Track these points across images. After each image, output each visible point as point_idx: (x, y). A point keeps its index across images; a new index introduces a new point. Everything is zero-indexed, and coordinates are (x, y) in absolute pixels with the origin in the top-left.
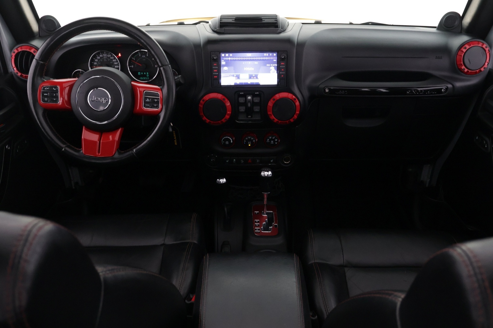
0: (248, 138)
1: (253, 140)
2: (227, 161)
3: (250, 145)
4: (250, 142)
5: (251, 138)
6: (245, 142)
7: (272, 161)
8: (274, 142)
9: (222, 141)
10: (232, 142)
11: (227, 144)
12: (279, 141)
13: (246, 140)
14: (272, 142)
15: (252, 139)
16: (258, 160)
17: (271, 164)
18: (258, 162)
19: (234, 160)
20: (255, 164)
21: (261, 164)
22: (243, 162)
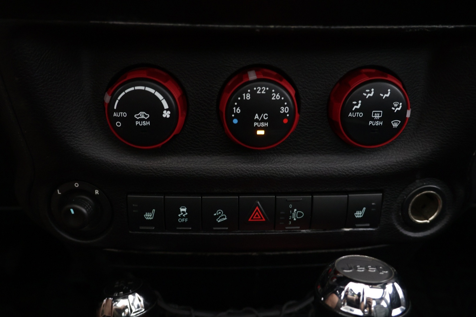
0: (253, 93)
1: (280, 103)
2: (149, 216)
3: (261, 132)
4: (265, 116)
5: (269, 93)
6: (237, 116)
7: (359, 214)
8: (389, 116)
9: (118, 110)
10: (166, 114)
11: (145, 123)
12: (408, 114)
13: (243, 104)
14: (377, 116)
15: (276, 97)
16: (296, 212)
17: (355, 229)
18: (297, 217)
19: (182, 208)
20: (281, 231)
21: (307, 230)
22: (225, 219)
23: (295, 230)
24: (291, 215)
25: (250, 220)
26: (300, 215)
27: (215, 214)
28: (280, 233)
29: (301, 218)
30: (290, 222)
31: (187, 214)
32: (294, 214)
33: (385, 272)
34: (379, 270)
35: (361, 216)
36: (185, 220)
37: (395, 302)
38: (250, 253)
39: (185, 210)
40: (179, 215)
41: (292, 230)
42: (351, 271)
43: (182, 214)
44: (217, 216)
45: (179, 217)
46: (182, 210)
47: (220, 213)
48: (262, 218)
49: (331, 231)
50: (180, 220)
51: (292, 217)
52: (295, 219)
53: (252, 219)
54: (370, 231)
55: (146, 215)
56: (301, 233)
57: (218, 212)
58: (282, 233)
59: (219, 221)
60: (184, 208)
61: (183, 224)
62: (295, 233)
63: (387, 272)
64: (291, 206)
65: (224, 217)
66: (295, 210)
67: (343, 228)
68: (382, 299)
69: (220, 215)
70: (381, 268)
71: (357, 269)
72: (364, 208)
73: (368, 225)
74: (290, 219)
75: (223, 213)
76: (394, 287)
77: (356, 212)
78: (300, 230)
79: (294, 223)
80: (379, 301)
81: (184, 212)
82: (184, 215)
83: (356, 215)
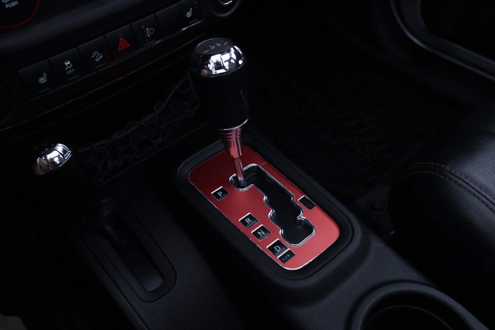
7: (189, 14)
16: (148, 30)
17: (189, 26)
18: (151, 34)
19: (66, 62)
20: (142, 49)
21: (159, 41)
22: (102, 57)
23: (151, 45)
24: (146, 34)
25: (119, 50)
26: (151, 31)
27: (93, 56)
28: (142, 51)
29: (153, 33)
30: (147, 39)
31: (71, 65)
32: (147, 33)
33: (226, 43)
34: (222, 43)
35: (191, 15)
36: (72, 71)
37: (239, 57)
38: (117, 80)
39: (69, 63)
40: (66, 69)
41: (149, 45)
42: (208, 51)
43: (68, 67)
44: (95, 57)
45: (67, 70)
46: (66, 64)
47: (96, 54)
48: (127, 45)
49: (175, 35)
50: (69, 72)
51: (147, 35)
52: (149, 36)
53: (121, 48)
54: (199, 23)
55: (40, 80)
56: (156, 44)
57: (94, 54)
58: (144, 50)
59: (98, 60)
60: (68, 62)
61: (72, 74)
62: (152, 46)
63: (227, 42)
64: (143, 27)
65: (100, 56)
66: (147, 29)
67: (182, 29)
68: (231, 58)
69: (96, 55)
70: (222, 41)
71: (210, 48)
72: (191, 9)
73: (197, 19)
74: (146, 37)
75: (98, 53)
76: (235, 49)
77: (187, 14)
78: (154, 43)
79: (150, 39)
80: (229, 61)
81: (69, 65)
82: (70, 67)
83: (187, 15)
